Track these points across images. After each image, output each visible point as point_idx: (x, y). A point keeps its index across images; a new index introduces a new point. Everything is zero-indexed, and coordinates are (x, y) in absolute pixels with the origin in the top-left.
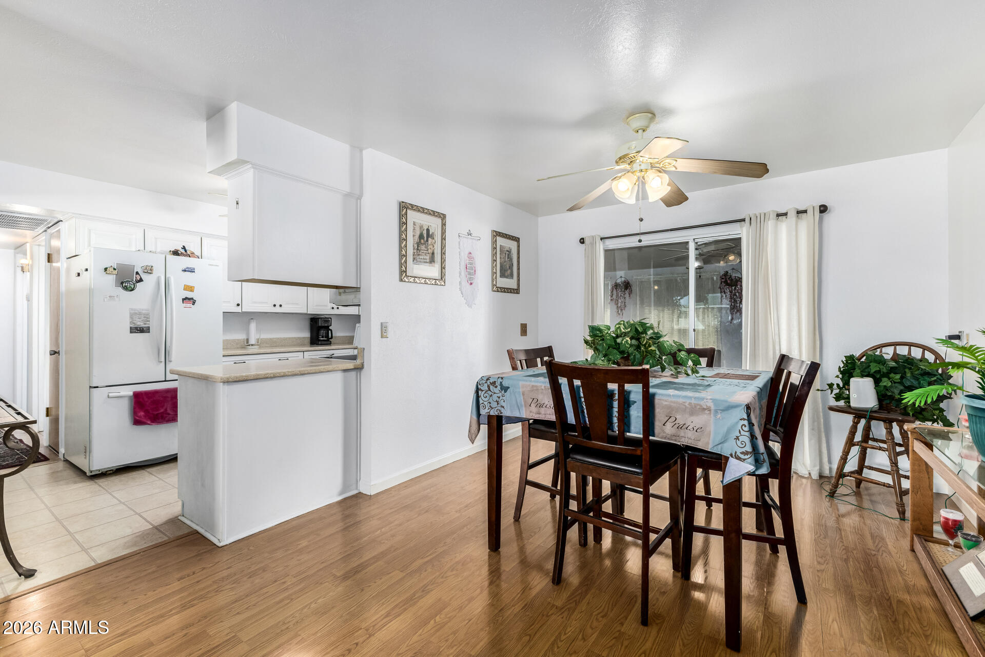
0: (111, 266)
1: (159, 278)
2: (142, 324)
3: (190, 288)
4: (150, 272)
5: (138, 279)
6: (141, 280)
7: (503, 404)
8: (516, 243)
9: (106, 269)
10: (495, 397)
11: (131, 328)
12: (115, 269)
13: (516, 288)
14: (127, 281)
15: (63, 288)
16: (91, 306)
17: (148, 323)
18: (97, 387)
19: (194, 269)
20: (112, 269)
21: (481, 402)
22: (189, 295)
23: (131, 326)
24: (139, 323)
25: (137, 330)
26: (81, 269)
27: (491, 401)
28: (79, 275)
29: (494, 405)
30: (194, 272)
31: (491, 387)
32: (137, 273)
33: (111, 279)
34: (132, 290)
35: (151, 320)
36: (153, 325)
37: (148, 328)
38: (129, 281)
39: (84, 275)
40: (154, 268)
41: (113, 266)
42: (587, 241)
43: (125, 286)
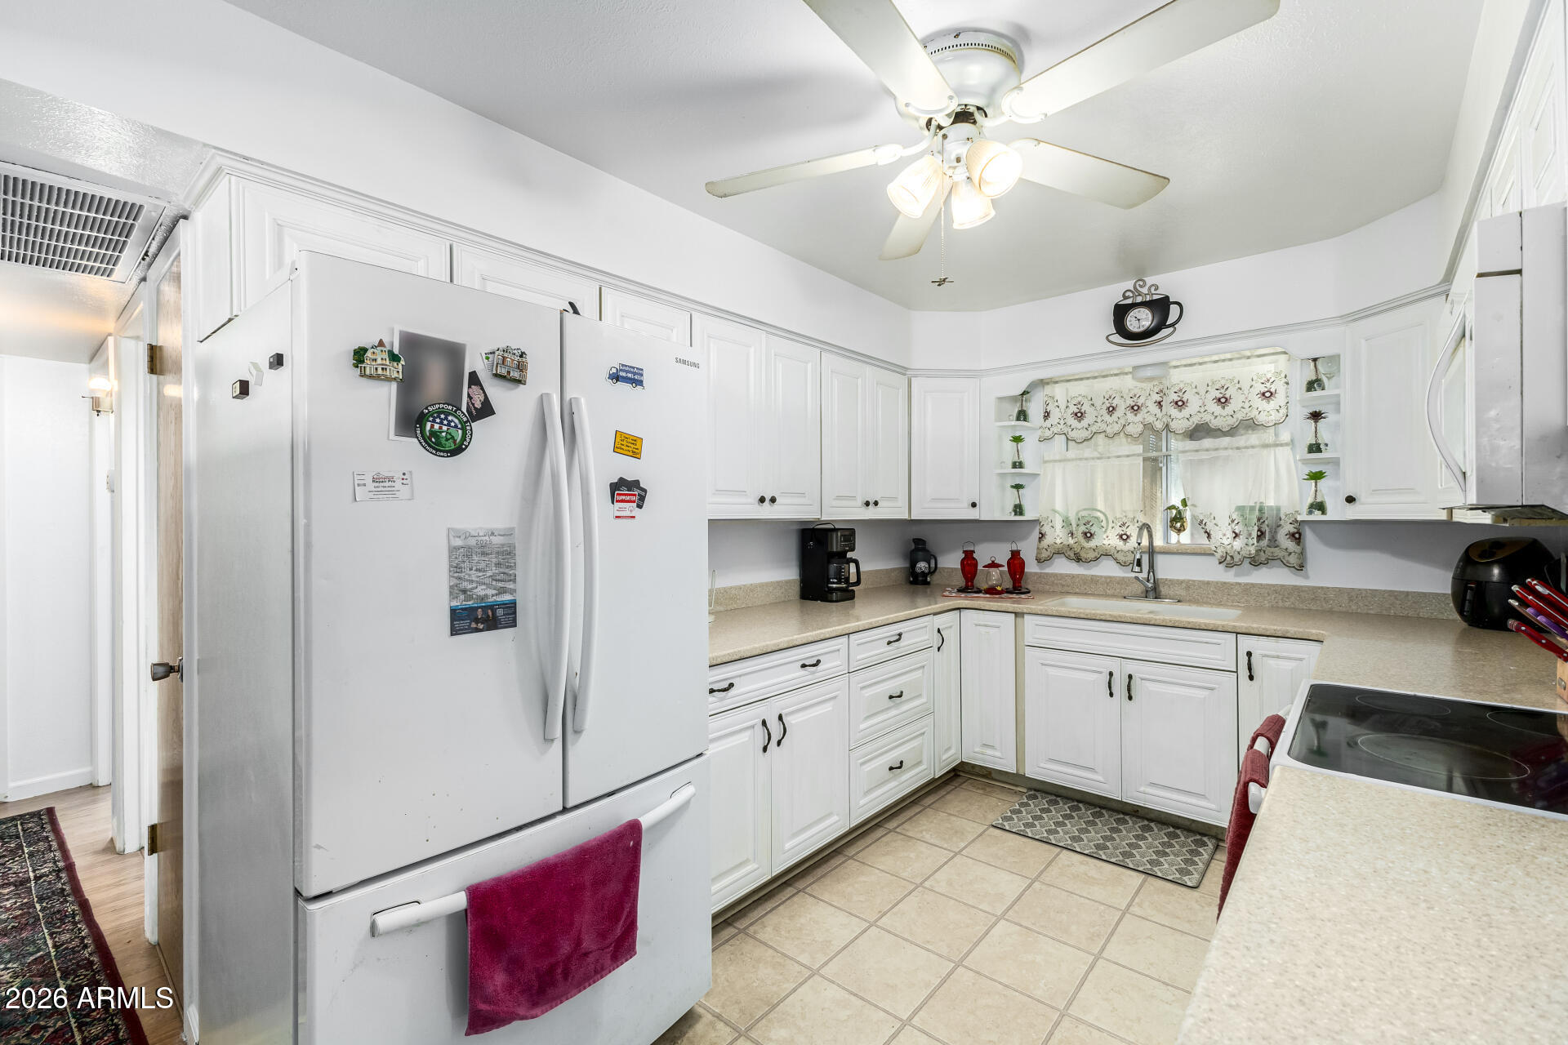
0: (381, 344)
1: (543, 401)
2: (491, 592)
3: (628, 445)
4: (515, 374)
5: (478, 405)
6: (486, 410)
9: (360, 355)
11: (453, 611)
12: (394, 358)
14: (439, 413)
15: (191, 451)
16: (301, 522)
17: (510, 586)
18: (329, 894)
19: (640, 372)
20: (381, 357)
22: (628, 468)
23: (455, 603)
24: (481, 591)
25: (477, 621)
26: (255, 365)
28: (244, 388)
30: (640, 383)
32: (474, 379)
33: (383, 399)
34: (457, 450)
35: (519, 572)
36: (529, 594)
37: (511, 607)
38: (447, 414)
39: (271, 387)
40: (529, 359)
41: (385, 341)
43: (433, 433)
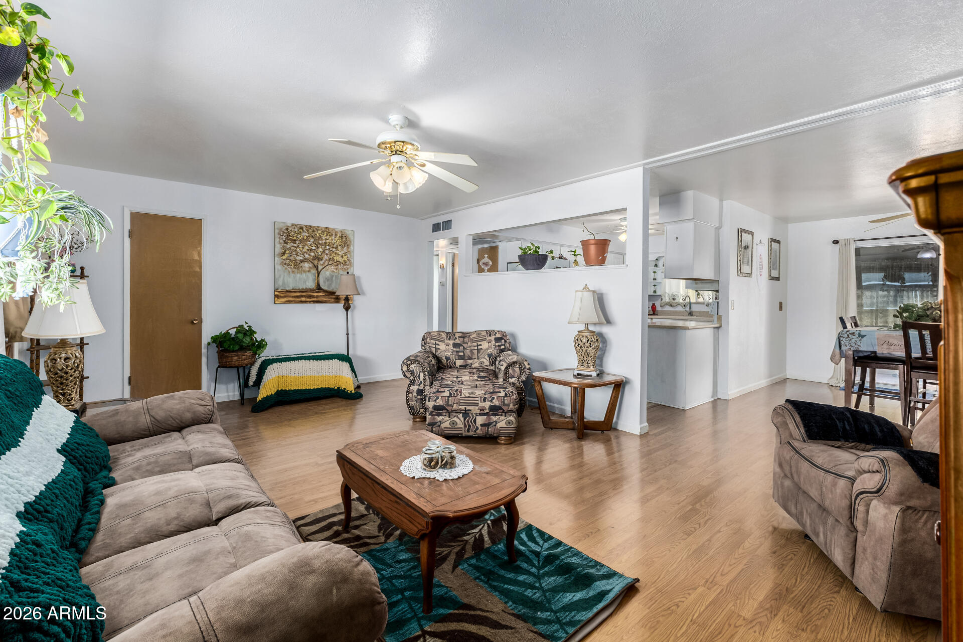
7: (860, 344)
8: (778, 244)
10: (853, 341)
13: (778, 276)
21: (842, 342)
27: (850, 342)
29: (854, 345)
31: (850, 336)
42: (841, 242)
